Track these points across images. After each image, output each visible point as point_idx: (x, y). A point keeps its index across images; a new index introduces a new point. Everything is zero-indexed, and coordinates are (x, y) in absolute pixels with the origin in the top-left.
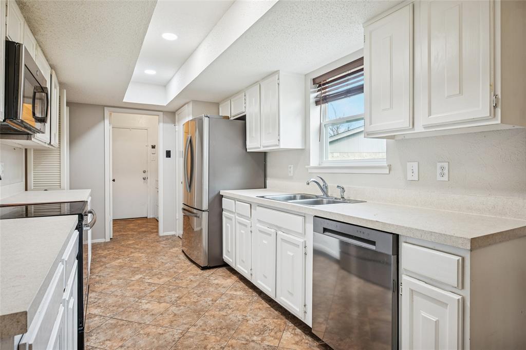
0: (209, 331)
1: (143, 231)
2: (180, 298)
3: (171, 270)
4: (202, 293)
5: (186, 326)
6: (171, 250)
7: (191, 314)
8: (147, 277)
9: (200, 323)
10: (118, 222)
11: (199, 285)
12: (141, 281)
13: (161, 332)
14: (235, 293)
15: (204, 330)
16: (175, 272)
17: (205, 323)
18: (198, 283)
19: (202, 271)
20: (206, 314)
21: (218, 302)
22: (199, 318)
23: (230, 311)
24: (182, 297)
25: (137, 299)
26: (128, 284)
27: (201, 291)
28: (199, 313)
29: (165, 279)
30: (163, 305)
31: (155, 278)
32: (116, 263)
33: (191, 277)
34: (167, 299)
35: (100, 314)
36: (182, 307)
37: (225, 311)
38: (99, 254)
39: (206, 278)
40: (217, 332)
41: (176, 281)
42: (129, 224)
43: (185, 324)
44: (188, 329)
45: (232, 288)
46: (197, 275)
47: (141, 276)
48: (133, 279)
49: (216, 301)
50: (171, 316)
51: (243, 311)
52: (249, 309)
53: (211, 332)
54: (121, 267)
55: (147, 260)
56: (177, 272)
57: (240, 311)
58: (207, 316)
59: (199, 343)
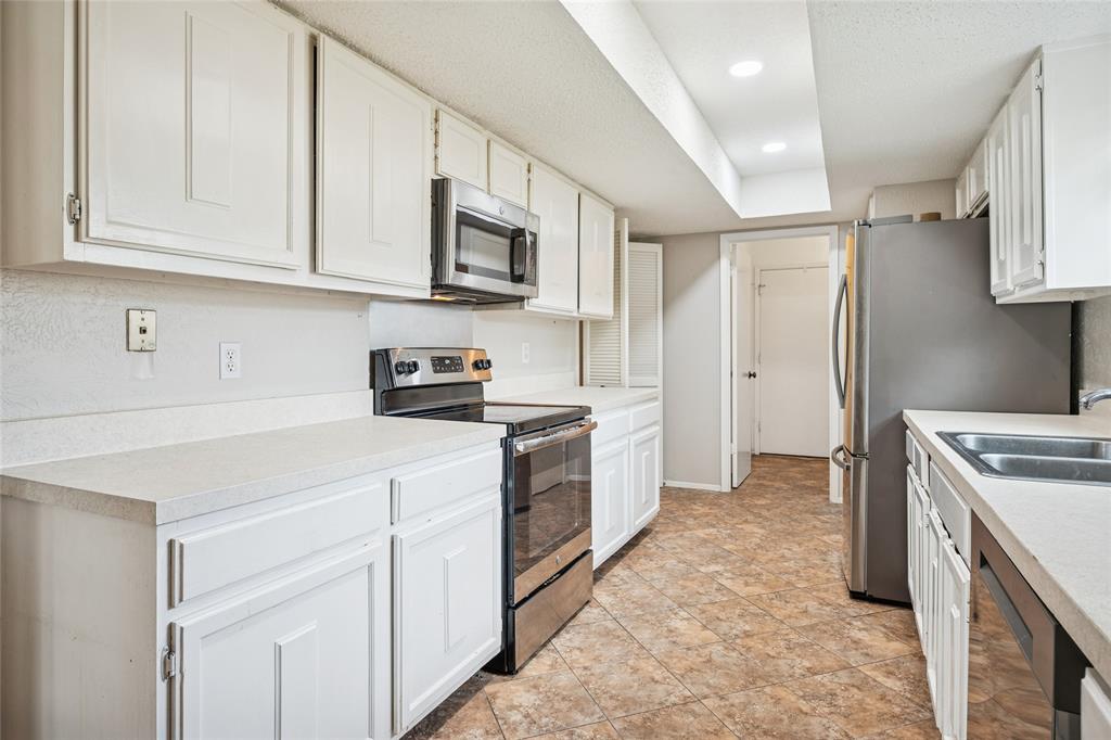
0: (736, 723)
1: (804, 485)
2: (748, 636)
3: (784, 577)
4: (803, 645)
5: (706, 691)
6: (825, 538)
7: (737, 675)
8: (729, 575)
9: (737, 698)
10: (777, 460)
11: (812, 627)
12: (712, 577)
13: (657, 678)
14: (881, 679)
15: (730, 716)
16: (788, 583)
17: (745, 706)
18: (814, 621)
19: (850, 601)
20: (768, 690)
21: (818, 678)
22: (744, 688)
23: (827, 710)
24: (752, 636)
25: (675, 606)
26: (685, 576)
27: (802, 640)
28: (753, 678)
29: (757, 590)
30: (708, 633)
31: (740, 581)
32: (701, 533)
33: (812, 606)
34: (724, 627)
35: (607, 607)
36: (734, 654)
37: (814, 704)
38: (692, 509)
39: (843, 620)
40: (750, 734)
41: (774, 601)
42: (793, 466)
43: (709, 686)
44: (705, 697)
45: (887, 665)
46: (828, 605)
47: (717, 569)
48: (702, 569)
49: (816, 674)
50: (700, 659)
51: (858, 726)
52: (877, 730)
53: (738, 727)
54: (705, 541)
55: (759, 541)
56: (793, 585)
57: (849, 724)
58: (765, 693)
59: (696, 733)
